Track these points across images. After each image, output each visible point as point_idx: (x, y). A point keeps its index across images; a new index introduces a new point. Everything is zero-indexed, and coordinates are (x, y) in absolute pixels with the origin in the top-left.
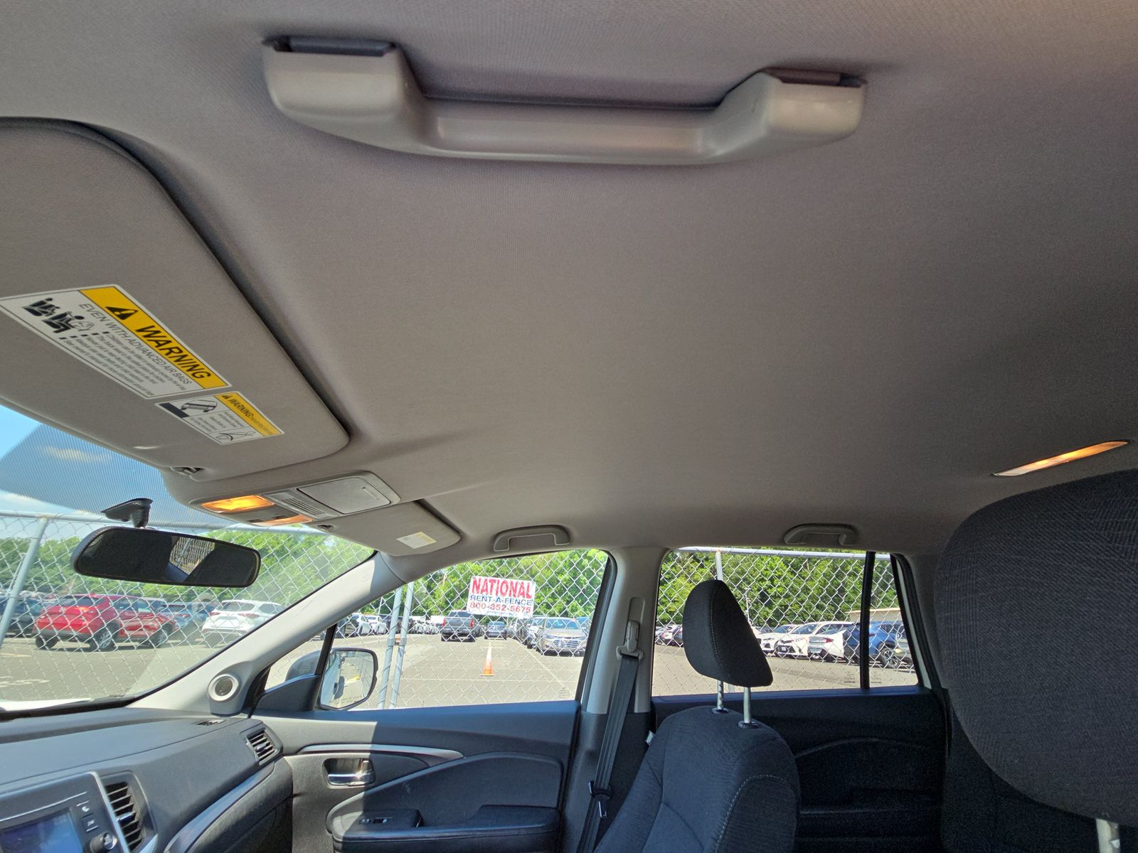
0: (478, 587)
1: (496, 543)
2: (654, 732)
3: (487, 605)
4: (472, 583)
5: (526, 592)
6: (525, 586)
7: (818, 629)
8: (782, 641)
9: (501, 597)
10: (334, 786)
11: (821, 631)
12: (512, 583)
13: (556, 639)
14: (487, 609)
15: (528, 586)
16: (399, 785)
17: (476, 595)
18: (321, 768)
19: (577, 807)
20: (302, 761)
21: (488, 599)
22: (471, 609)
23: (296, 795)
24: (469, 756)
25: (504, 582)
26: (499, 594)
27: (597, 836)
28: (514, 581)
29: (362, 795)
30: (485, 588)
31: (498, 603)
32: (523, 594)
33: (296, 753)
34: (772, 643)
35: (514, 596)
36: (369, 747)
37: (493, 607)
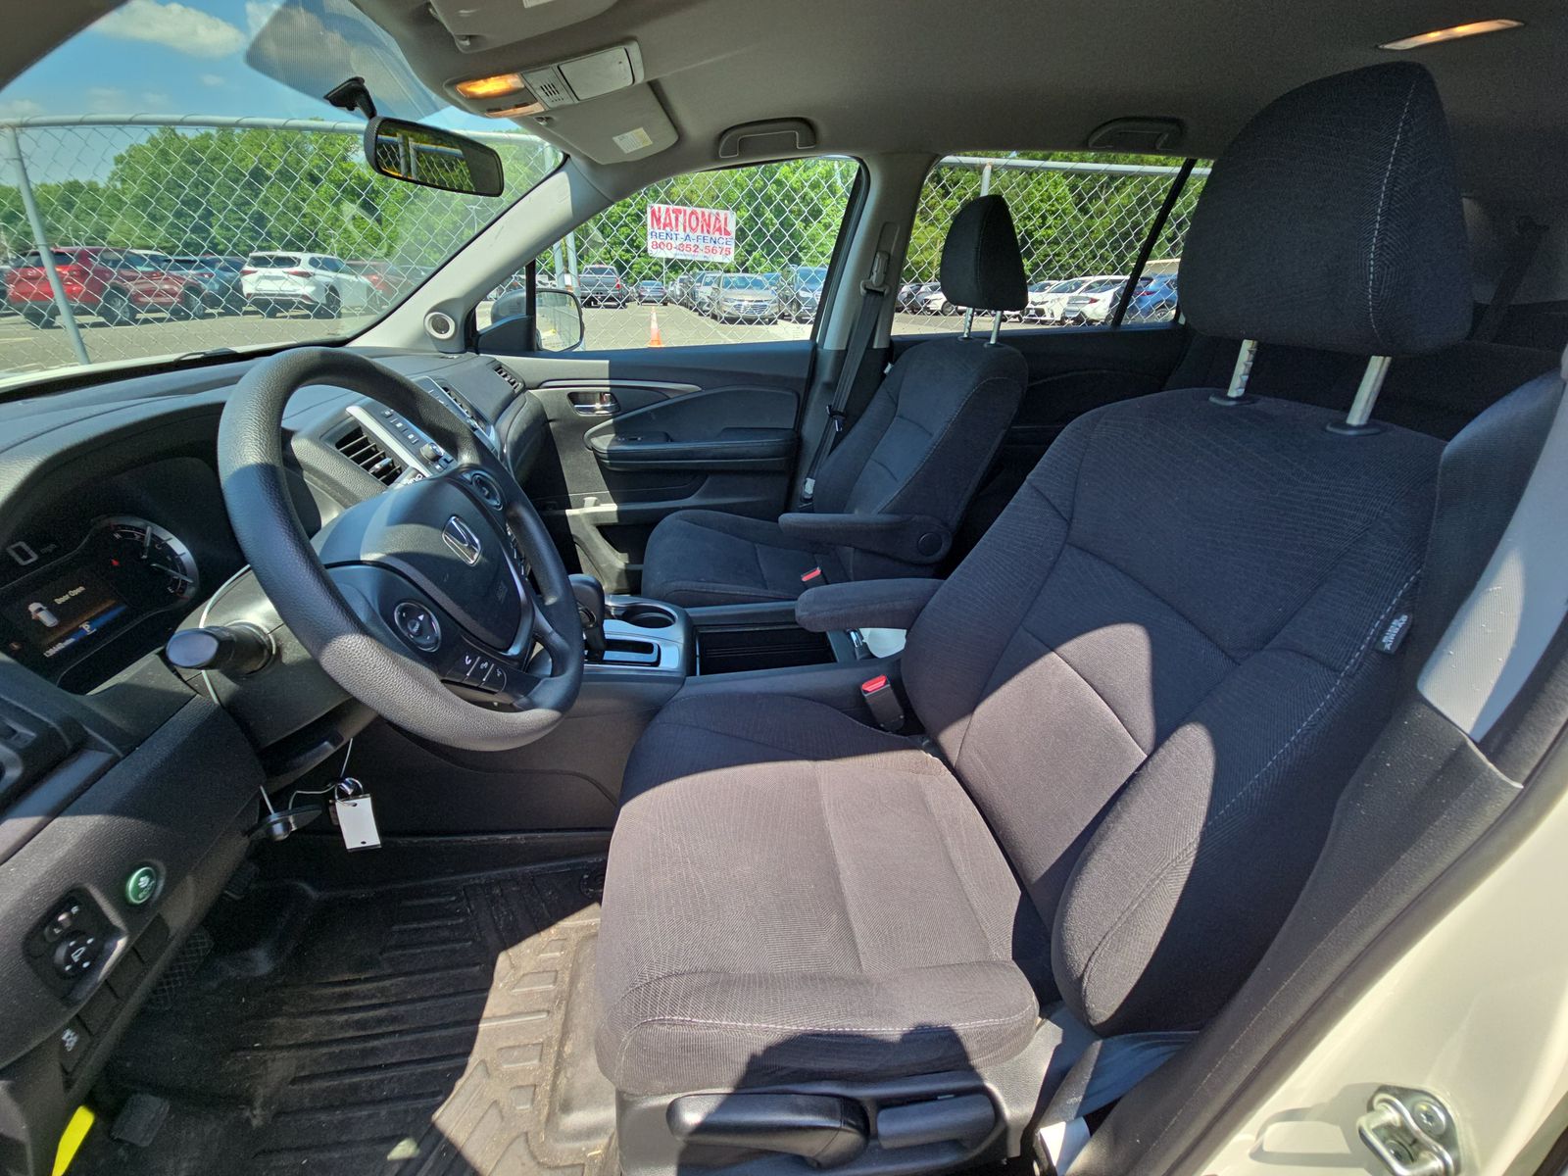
0: (658, 220)
1: (724, 142)
2: (893, 363)
3: (674, 246)
4: (649, 215)
5: (723, 226)
6: (722, 218)
7: (1085, 286)
8: (1033, 303)
9: (691, 234)
10: (582, 414)
11: (1090, 288)
12: (703, 214)
13: (736, 303)
14: (674, 251)
15: (726, 219)
16: (646, 413)
17: (658, 231)
18: (567, 401)
19: (813, 429)
20: (547, 394)
21: (674, 237)
22: (654, 251)
23: (551, 421)
24: (706, 389)
25: (692, 213)
26: (688, 229)
27: (834, 442)
28: (707, 211)
29: (611, 421)
30: (668, 221)
31: (688, 242)
32: (719, 230)
33: (538, 387)
35: (708, 232)
36: (607, 382)
37: (681, 247)
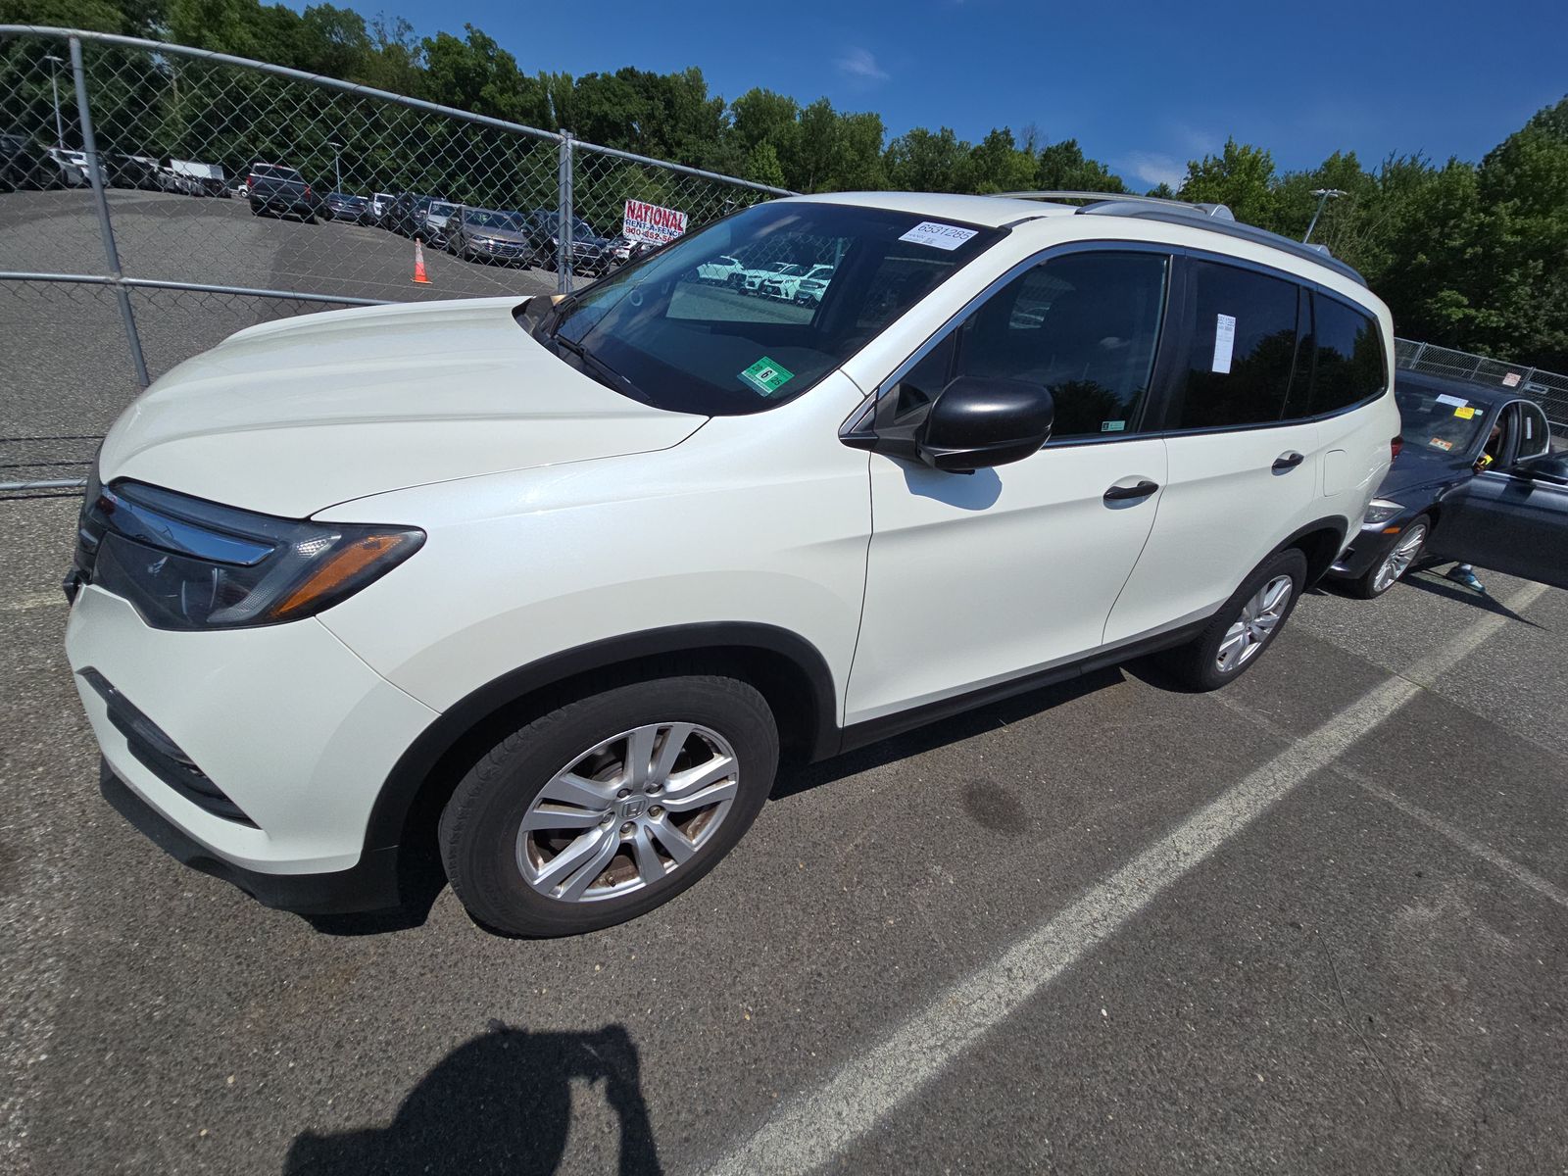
0: (633, 212)
4: (627, 207)
5: (678, 224)
6: (678, 218)
8: (769, 281)
12: (665, 212)
17: (631, 220)
21: (643, 226)
25: (657, 210)
26: (653, 222)
28: (668, 211)
30: (640, 214)
34: (757, 281)
37: (646, 234)
